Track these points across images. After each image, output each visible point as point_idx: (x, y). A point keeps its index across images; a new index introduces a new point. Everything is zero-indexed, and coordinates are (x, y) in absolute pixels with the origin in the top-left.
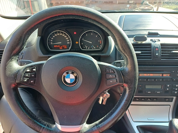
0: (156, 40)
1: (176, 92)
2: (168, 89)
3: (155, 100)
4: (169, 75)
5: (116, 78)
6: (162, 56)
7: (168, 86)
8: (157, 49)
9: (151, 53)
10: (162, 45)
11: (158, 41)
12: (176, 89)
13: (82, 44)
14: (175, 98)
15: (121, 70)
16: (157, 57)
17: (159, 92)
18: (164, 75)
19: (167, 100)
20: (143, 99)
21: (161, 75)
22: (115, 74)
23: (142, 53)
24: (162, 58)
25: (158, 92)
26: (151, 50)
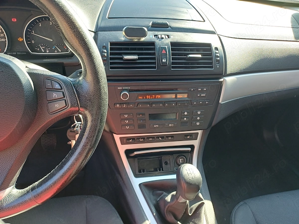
0: (163, 36)
1: (198, 124)
2: (185, 119)
3: (170, 138)
4: (186, 96)
5: (65, 98)
6: (173, 63)
7: (186, 113)
8: (164, 52)
9: (154, 59)
10: (173, 44)
11: (167, 37)
12: (198, 118)
13: (33, 42)
14: (200, 132)
15: (73, 82)
16: (165, 64)
17: (173, 125)
18: (179, 96)
19: (188, 137)
20: (150, 139)
21: (173, 96)
22: (63, 90)
23: (139, 59)
24: (173, 67)
25: (170, 125)
26: (154, 54)
